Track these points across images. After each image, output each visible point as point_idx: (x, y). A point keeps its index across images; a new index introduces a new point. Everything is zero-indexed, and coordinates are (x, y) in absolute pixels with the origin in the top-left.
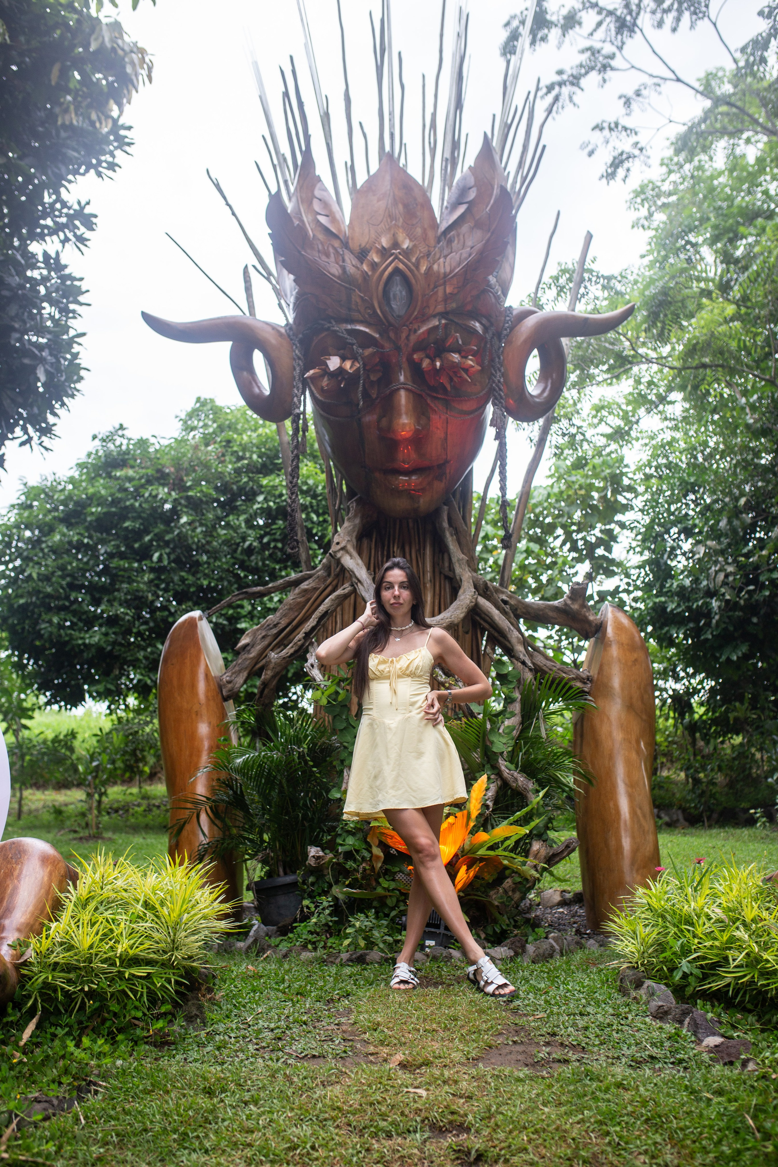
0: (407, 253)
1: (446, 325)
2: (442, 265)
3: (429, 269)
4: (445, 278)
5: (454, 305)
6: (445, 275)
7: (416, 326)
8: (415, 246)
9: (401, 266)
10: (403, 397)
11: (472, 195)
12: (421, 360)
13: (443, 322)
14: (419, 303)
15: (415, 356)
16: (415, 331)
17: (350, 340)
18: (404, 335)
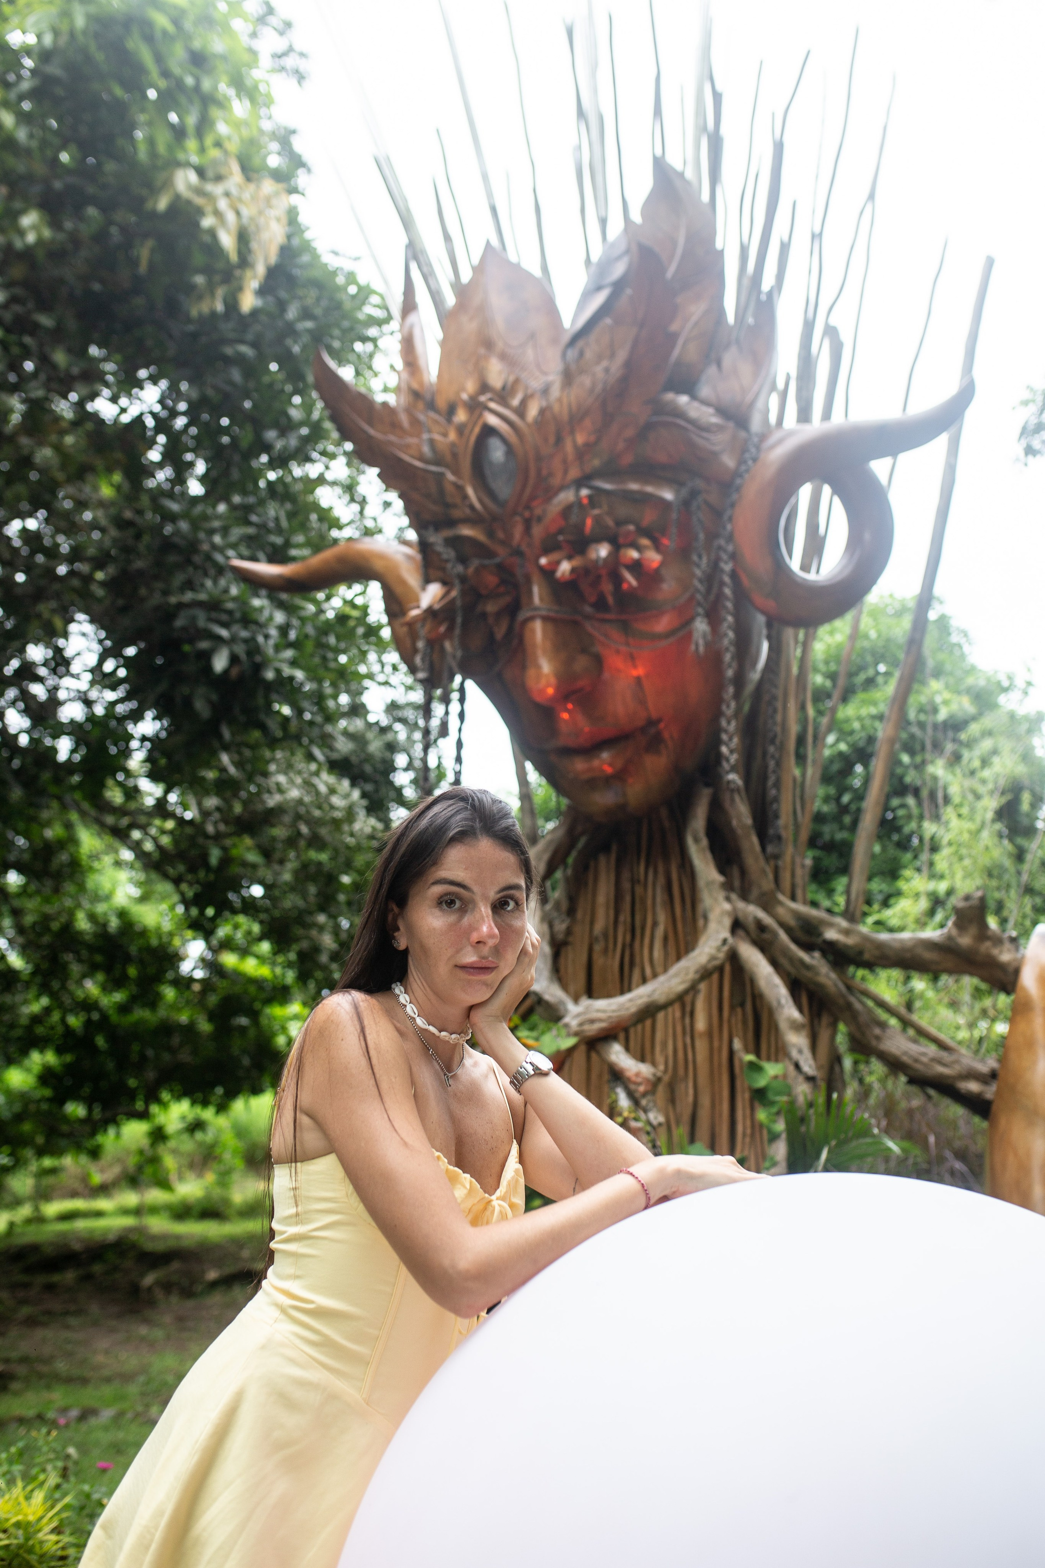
0: (503, 396)
1: (590, 497)
2: (565, 401)
3: (542, 412)
4: (575, 419)
5: (597, 462)
6: (572, 417)
7: (538, 511)
8: (517, 381)
9: (492, 420)
10: (538, 631)
11: (619, 270)
12: (558, 563)
13: (584, 492)
14: (533, 473)
15: (543, 561)
16: (539, 519)
17: (449, 554)
18: (518, 532)
